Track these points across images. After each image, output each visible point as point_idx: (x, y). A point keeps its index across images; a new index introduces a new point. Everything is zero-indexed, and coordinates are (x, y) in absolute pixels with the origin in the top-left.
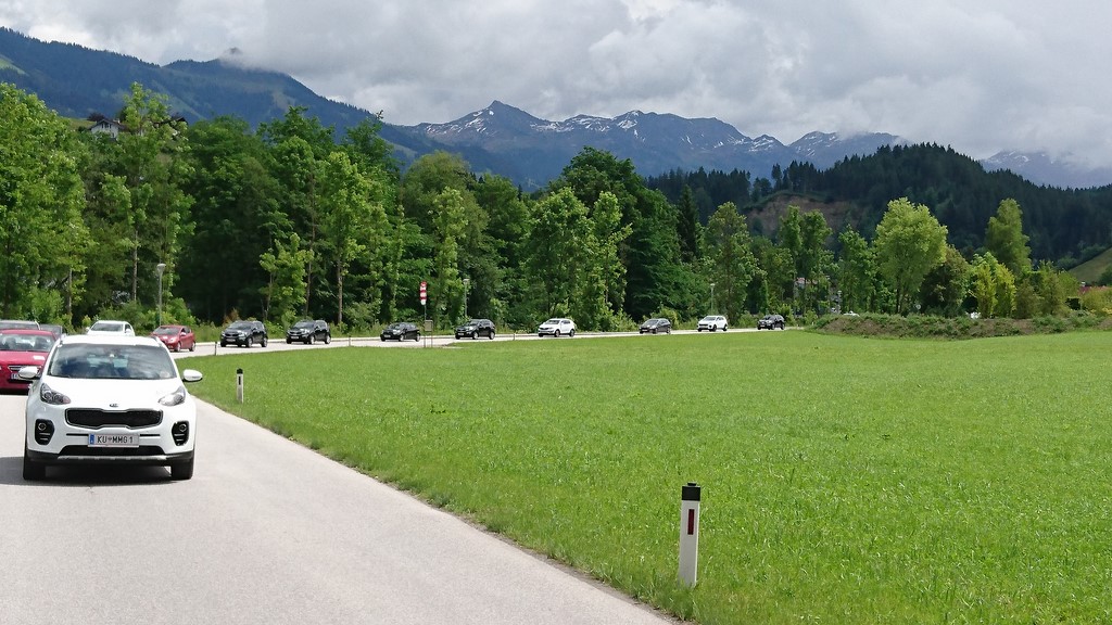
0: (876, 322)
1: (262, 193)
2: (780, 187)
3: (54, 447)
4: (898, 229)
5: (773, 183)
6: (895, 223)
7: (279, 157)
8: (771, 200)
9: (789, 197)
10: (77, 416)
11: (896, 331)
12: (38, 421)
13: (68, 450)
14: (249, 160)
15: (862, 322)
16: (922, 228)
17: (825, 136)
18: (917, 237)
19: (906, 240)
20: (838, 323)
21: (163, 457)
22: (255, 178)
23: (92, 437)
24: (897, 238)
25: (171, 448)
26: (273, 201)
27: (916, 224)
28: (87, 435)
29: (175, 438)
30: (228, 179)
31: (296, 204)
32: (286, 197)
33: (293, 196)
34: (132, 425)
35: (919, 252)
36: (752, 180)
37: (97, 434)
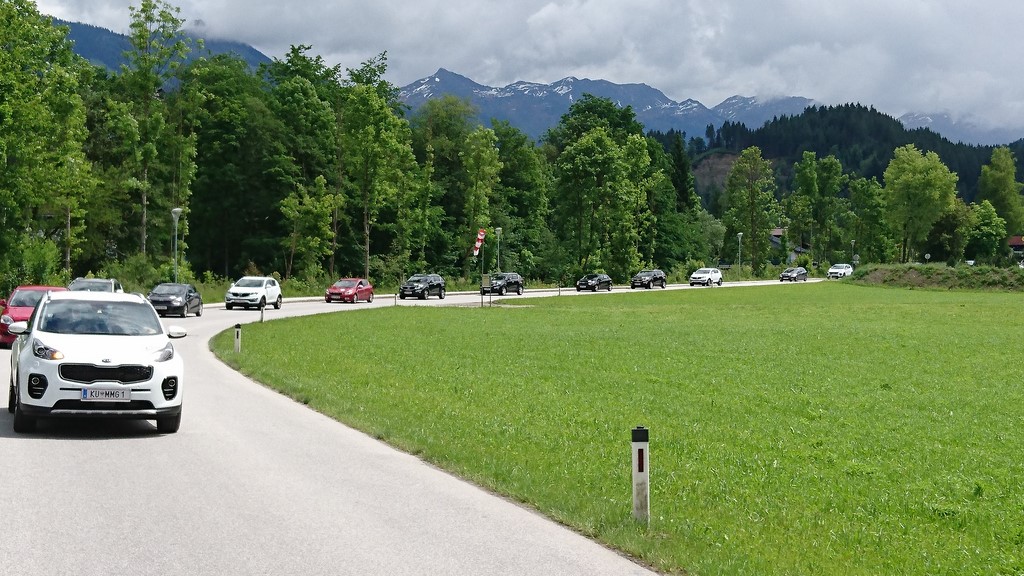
0: (920, 272)
1: (267, 136)
2: (713, 145)
3: (48, 400)
4: (907, 177)
5: (707, 141)
6: (903, 170)
7: (282, 96)
8: (705, 157)
9: (721, 155)
10: (69, 371)
11: (944, 282)
12: (32, 376)
13: (61, 404)
14: (251, 100)
15: (905, 272)
16: (933, 174)
17: (745, 100)
18: (928, 184)
19: (916, 188)
20: (877, 273)
21: (153, 412)
22: (259, 120)
23: (85, 391)
24: (907, 186)
25: (161, 402)
26: (278, 145)
27: (927, 170)
28: (80, 389)
29: (165, 393)
30: (231, 121)
31: (303, 148)
32: (292, 141)
33: (300, 139)
34: (124, 380)
35: (930, 200)
36: (687, 140)
37: (89, 389)
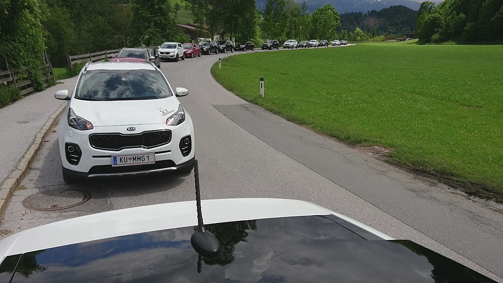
3: (84, 166)
8: (367, 18)
10: (99, 140)
12: (67, 144)
13: (94, 169)
21: (175, 168)
23: (115, 158)
25: (180, 159)
28: (110, 156)
29: (182, 151)
34: (148, 145)
37: (119, 155)
